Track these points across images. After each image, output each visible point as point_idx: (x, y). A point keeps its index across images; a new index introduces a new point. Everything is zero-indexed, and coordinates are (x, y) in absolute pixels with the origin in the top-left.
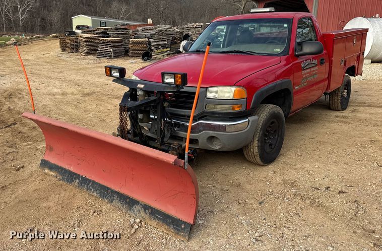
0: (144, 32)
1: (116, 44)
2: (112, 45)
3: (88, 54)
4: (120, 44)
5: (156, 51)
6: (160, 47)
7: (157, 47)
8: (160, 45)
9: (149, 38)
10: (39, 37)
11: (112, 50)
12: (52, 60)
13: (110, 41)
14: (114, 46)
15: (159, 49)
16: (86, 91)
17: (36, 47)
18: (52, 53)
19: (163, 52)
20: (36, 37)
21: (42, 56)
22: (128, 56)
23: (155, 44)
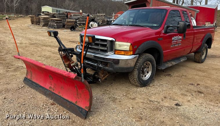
0: (74, 16)
1: (58, 22)
2: (56, 22)
3: (44, 26)
4: (60, 22)
5: (79, 26)
6: (81, 24)
7: (80, 24)
8: (82, 23)
9: (76, 20)
10: (22, 16)
11: (55, 24)
12: (25, 28)
13: (55, 20)
14: (57, 22)
15: (81, 25)
16: (32, 43)
17: (19, 21)
18: (26, 25)
19: (83, 27)
20: (20, 16)
21: (20, 26)
22: (65, 28)
23: (79, 23)
